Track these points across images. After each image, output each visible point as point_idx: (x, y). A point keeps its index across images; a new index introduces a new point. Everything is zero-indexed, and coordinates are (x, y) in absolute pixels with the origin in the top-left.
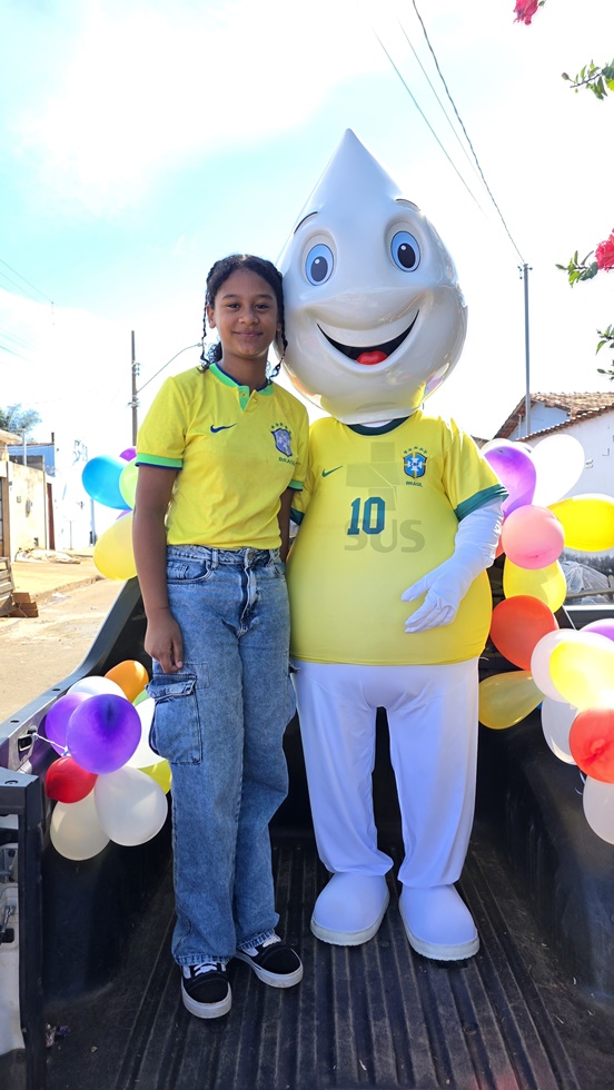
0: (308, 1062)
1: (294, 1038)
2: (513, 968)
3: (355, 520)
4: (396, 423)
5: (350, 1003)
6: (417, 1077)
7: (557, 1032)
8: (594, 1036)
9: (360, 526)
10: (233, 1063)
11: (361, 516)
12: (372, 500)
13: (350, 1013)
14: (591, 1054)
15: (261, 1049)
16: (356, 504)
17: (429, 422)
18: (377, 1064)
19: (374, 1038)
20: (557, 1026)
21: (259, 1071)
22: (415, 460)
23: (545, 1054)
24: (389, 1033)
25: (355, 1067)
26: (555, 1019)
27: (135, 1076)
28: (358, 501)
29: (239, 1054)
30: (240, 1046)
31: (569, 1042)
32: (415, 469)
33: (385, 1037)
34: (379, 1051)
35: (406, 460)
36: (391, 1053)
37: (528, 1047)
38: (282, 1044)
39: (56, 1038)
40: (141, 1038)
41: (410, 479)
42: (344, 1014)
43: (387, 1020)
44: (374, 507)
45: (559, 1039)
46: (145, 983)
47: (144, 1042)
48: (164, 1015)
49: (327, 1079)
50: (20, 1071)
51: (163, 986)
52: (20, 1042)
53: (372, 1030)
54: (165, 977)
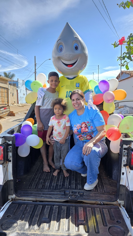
0: (60, 186)
1: (58, 182)
4: (75, 77)
5: (69, 178)
6: (78, 188)
7: (104, 184)
8: (110, 184)
9: (68, 96)
10: (48, 185)
11: (68, 94)
12: (70, 91)
13: (68, 180)
14: (109, 187)
16: (67, 92)
17: (81, 77)
18: (72, 186)
20: (104, 183)
22: (78, 84)
23: (101, 187)
24: (75, 182)
25: (68, 187)
26: (104, 182)
27: (31, 186)
28: (68, 91)
30: (49, 183)
31: (105, 185)
32: (78, 86)
33: (74, 183)
35: (76, 84)
36: (74, 185)
37: (98, 186)
39: (18, 181)
40: (32, 182)
41: (77, 88)
44: (70, 93)
45: (104, 185)
46: (33, 174)
47: (33, 182)
48: (37, 179)
49: (63, 188)
50: (12, 183)
51: (37, 175)
52: (12, 179)
53: (72, 182)
54: (37, 174)
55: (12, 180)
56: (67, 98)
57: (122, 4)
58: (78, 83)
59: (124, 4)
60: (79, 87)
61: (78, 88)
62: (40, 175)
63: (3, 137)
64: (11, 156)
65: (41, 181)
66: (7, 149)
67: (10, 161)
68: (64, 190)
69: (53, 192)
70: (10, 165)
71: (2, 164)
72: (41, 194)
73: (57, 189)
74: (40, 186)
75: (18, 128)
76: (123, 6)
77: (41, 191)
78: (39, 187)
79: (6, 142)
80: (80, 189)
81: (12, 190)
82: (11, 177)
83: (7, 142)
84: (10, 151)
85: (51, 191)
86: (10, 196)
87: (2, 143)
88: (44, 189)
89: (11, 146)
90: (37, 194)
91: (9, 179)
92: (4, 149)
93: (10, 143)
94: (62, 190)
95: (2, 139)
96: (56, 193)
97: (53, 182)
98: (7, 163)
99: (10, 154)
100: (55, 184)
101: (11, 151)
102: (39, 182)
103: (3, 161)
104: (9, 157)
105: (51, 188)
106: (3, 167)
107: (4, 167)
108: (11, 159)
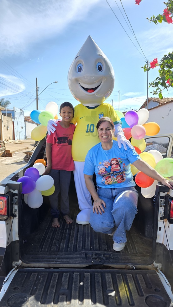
0: (79, 247)
1: (77, 242)
3: (88, 129)
5: (90, 236)
6: (103, 249)
7: (134, 243)
8: (143, 243)
9: (89, 131)
10: (63, 247)
11: (89, 128)
12: (91, 125)
13: (90, 238)
14: (141, 246)
15: (70, 244)
16: (88, 125)
18: (94, 247)
19: (94, 242)
21: (69, 248)
22: (101, 115)
23: (131, 247)
24: (98, 242)
25: (90, 247)
26: (134, 241)
27: (42, 249)
29: (65, 245)
30: (65, 244)
31: (137, 244)
32: (101, 117)
34: (95, 245)
35: (99, 115)
36: (98, 245)
37: (128, 246)
38: (74, 243)
39: (24, 242)
42: (88, 238)
43: (97, 240)
44: (92, 126)
46: (43, 233)
47: (44, 243)
48: (48, 239)
49: (83, 249)
50: (18, 245)
51: (48, 234)
52: (17, 239)
53: (94, 241)
54: (48, 232)
55: (17, 241)
57: (152, 18)
58: (101, 113)
59: (155, 18)
62: (52, 234)
63: (7, 185)
64: (17, 210)
65: (55, 242)
66: (12, 200)
67: (15, 216)
68: (85, 252)
69: (71, 255)
70: (16, 221)
71: (5, 220)
72: (55, 259)
73: (76, 251)
74: (54, 248)
75: (22, 172)
76: (154, 20)
77: (55, 255)
78: (52, 249)
79: (10, 192)
80: (105, 250)
81: (17, 254)
82: (16, 238)
83: (12, 191)
84: (15, 204)
85: (68, 254)
86: (15, 262)
87: (5, 192)
88: (58, 252)
89: (17, 197)
90: (50, 258)
91: (14, 240)
92: (8, 199)
93: (16, 192)
94: (83, 252)
95: (5, 188)
96: (75, 256)
97: (70, 242)
98: (11, 219)
99: (16, 207)
100: (73, 244)
101: (17, 203)
102: (52, 243)
103: (7, 216)
104: (14, 211)
105: (68, 250)
106: (6, 224)
107: (8, 223)
108: (17, 213)
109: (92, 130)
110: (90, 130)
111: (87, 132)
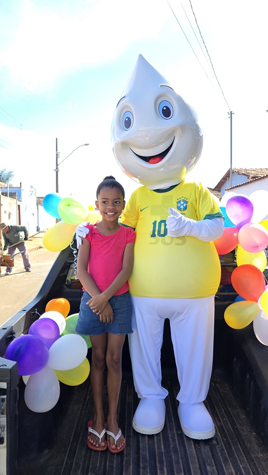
2: (241, 445)
3: (154, 231)
4: (173, 187)
9: (156, 233)
11: (157, 229)
12: (162, 221)
13: (165, 470)
16: (155, 223)
17: (188, 185)
22: (182, 203)
26: (263, 473)
32: (182, 207)
35: (178, 203)
41: (180, 212)
42: (162, 470)
44: (163, 224)
54: (75, 449)
56: (153, 239)
58: (182, 199)
60: (185, 208)
61: (184, 212)
75: (24, 320)
109: (162, 233)
110: (159, 231)
111: (153, 235)
